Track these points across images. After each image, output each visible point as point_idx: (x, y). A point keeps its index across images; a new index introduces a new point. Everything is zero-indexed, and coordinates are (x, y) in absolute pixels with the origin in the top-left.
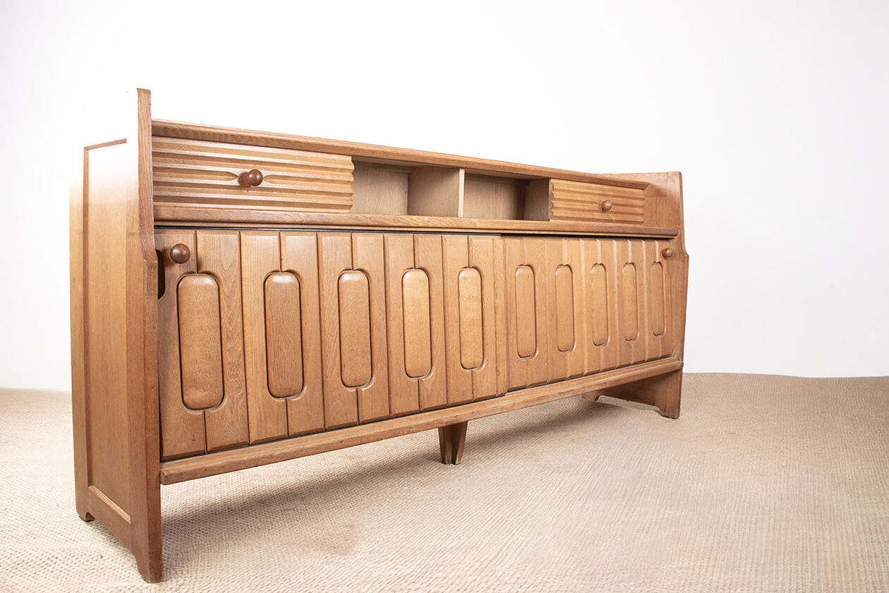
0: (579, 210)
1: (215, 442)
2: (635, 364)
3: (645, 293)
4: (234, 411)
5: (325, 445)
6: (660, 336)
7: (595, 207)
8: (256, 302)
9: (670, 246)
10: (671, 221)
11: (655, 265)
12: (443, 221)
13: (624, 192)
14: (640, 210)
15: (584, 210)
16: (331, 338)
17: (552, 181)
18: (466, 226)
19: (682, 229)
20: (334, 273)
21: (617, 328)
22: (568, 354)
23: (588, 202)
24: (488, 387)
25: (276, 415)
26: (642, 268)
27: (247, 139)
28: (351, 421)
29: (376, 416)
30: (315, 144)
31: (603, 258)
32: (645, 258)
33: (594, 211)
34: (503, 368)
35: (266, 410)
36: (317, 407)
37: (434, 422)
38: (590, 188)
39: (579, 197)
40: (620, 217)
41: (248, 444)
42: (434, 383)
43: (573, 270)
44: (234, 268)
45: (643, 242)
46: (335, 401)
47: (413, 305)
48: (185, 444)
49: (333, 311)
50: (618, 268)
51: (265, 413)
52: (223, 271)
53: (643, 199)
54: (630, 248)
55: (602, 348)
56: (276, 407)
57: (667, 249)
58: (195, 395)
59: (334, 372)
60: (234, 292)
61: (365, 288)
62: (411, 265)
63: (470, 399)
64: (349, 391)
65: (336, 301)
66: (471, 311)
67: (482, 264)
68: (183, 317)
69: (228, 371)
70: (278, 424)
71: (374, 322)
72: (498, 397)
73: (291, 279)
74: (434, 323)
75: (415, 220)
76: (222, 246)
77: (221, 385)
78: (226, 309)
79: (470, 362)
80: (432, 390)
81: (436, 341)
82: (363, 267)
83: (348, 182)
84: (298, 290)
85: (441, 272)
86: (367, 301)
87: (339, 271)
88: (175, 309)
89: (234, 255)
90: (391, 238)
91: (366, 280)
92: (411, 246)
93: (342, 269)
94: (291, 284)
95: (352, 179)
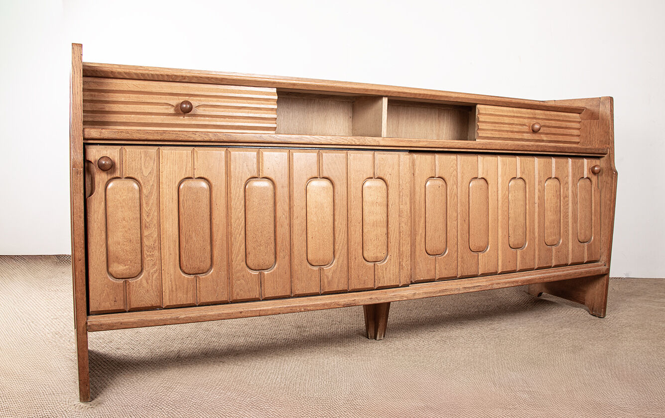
0: (507, 131)
1: (134, 305)
2: (555, 266)
3: (570, 205)
4: (149, 281)
5: (225, 314)
6: (586, 244)
7: (526, 128)
8: (171, 201)
9: (600, 163)
10: (602, 141)
11: (582, 180)
13: (558, 116)
14: (576, 132)
15: (512, 132)
16: (237, 230)
17: (478, 106)
18: (369, 144)
19: (612, 148)
20: (241, 180)
21: (536, 234)
22: (481, 254)
23: (517, 124)
24: (390, 278)
25: (185, 287)
26: (567, 183)
27: (181, 78)
28: (254, 297)
29: (277, 295)
30: (239, 80)
31: (523, 173)
32: (570, 174)
33: (524, 132)
34: (406, 263)
35: (177, 283)
36: (222, 283)
37: (331, 303)
38: (519, 112)
39: (507, 120)
40: (553, 138)
41: (161, 308)
42: (334, 272)
43: (489, 182)
44: (152, 175)
45: (570, 160)
46: (239, 280)
48: (108, 303)
49: (239, 209)
50: (540, 182)
51: (176, 285)
52: (142, 177)
53: (580, 122)
54: (554, 165)
55: (519, 251)
56: (186, 282)
57: (595, 167)
58: (118, 268)
59: (238, 258)
60: (152, 193)
61: (270, 193)
62: (316, 175)
63: (371, 286)
64: (253, 273)
65: (243, 202)
66: (374, 214)
67: (388, 175)
68: (109, 210)
69: (145, 252)
70: (187, 294)
71: (278, 219)
72: (401, 287)
73: (204, 184)
74: (336, 223)
75: (318, 139)
76: (143, 158)
77: (140, 262)
78: (144, 205)
79: (373, 256)
80: (332, 277)
81: (338, 238)
82: (268, 176)
83: (272, 109)
84: (208, 193)
85: (345, 181)
86: (272, 203)
87: (246, 179)
88: (103, 204)
89: (152, 165)
90: (296, 154)
91: (272, 187)
92: (316, 159)
93: (249, 177)
94: (202, 187)
95: (276, 107)
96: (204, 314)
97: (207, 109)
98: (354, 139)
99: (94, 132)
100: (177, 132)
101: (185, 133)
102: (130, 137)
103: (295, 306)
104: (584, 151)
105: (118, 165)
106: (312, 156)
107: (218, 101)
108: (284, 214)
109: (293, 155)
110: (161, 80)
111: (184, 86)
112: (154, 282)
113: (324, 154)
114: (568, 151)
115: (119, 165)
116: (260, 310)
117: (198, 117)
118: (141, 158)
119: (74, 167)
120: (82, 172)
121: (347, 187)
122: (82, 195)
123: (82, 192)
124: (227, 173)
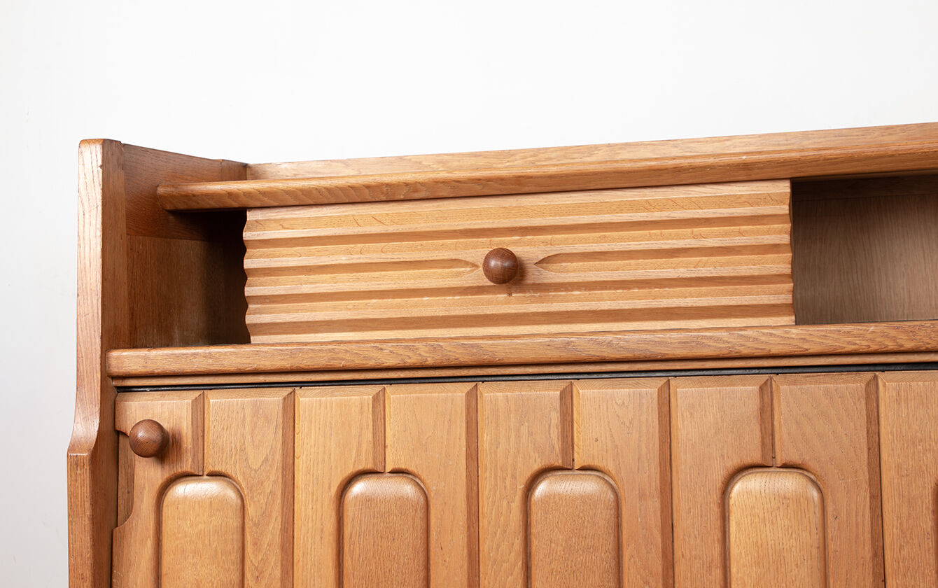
8: (318, 538)
12: (859, 336)
20: (514, 477)
30: (567, 175)
44: (271, 466)
47: (758, 564)
52: (247, 470)
60: (270, 516)
61: (604, 517)
62: (756, 457)
65: (518, 543)
68: (167, 560)
73: (406, 489)
75: (755, 339)
76: (248, 421)
78: (249, 548)
82: (595, 463)
83: (774, 248)
84: (420, 514)
85: (864, 476)
86: (611, 545)
87: (528, 474)
88: (149, 544)
89: (271, 438)
90: (686, 391)
91: (611, 496)
92: (753, 404)
93: (537, 466)
94: (401, 500)
95: (785, 239)
97: (575, 264)
98: (893, 333)
99: (129, 360)
100: (330, 347)
101: (354, 346)
102: (216, 368)
105: (187, 441)
106: (745, 391)
107: (604, 239)
109: (676, 393)
110: (370, 199)
111: (507, 205)
113: (783, 387)
115: (190, 440)
117: (548, 291)
118: (244, 420)
119: (71, 449)
120: (87, 462)
121: (872, 497)
122: (87, 522)
123: (88, 513)
124: (473, 456)
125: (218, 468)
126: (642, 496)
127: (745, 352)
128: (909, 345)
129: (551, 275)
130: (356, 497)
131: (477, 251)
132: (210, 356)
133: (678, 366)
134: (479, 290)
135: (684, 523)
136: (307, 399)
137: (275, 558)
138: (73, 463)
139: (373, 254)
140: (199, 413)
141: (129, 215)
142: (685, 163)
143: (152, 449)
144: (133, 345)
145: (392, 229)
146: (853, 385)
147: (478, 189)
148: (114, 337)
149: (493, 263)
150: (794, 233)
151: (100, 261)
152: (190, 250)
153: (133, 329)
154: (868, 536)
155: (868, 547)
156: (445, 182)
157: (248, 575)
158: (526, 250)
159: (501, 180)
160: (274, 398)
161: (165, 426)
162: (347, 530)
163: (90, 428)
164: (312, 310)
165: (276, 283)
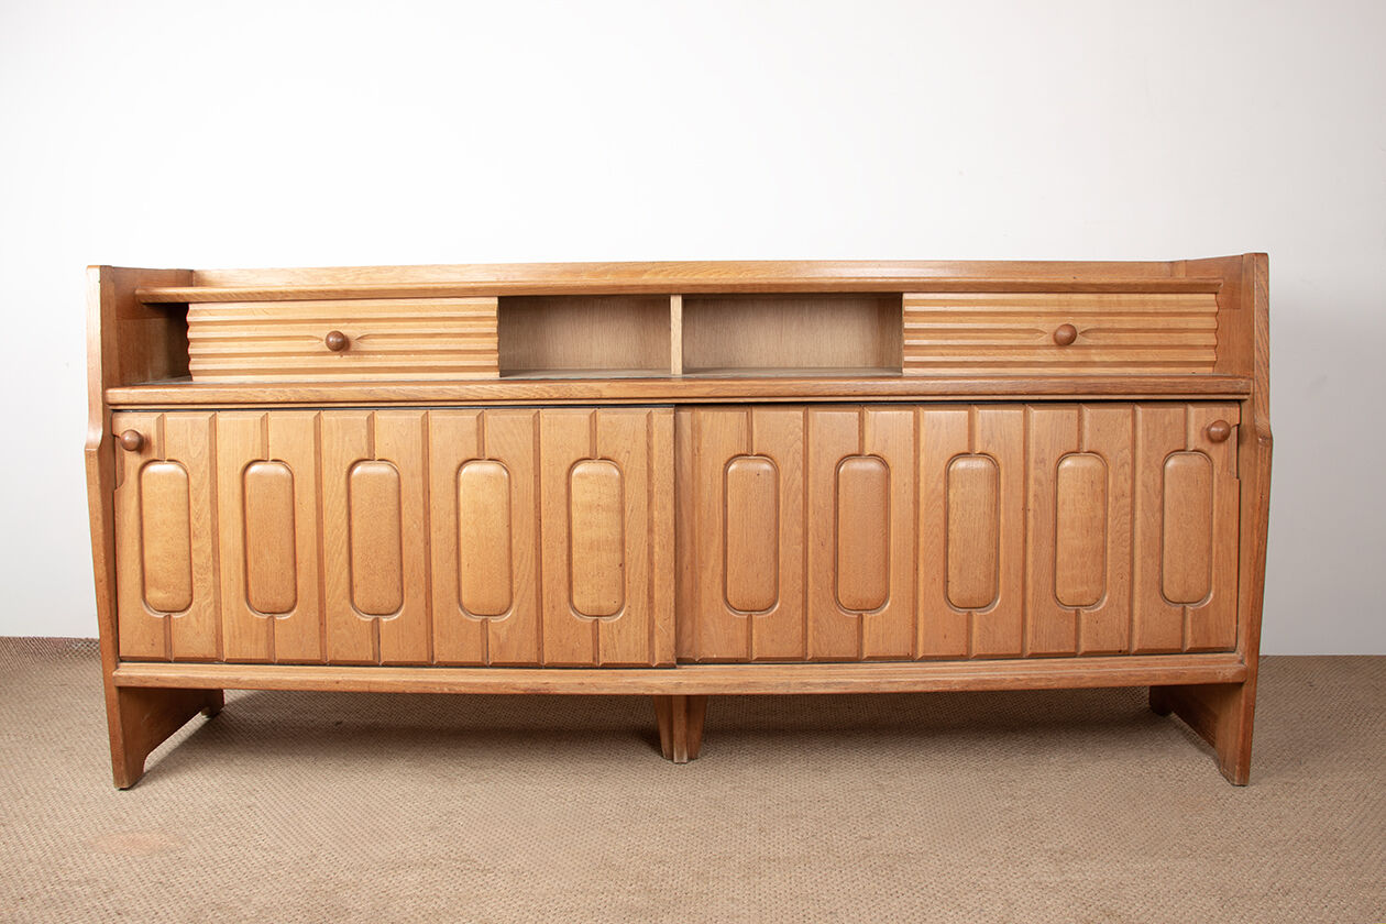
0: (987, 347)
1: (179, 652)
2: (1088, 655)
4: (200, 619)
7: (1041, 338)
8: (231, 497)
11: (1178, 458)
12: (530, 390)
14: (1202, 339)
15: (1000, 348)
16: (335, 547)
18: (581, 396)
22: (868, 616)
23: (1013, 330)
24: (629, 651)
25: (254, 632)
26: (1127, 463)
29: (403, 659)
31: (987, 442)
32: (1138, 444)
33: (1036, 347)
34: (666, 624)
35: (242, 626)
36: (310, 632)
38: (1028, 303)
40: (1127, 356)
42: (511, 629)
43: (891, 465)
44: (203, 457)
45: (1140, 411)
46: (339, 629)
47: (474, 512)
48: (143, 646)
49: (337, 513)
51: (240, 628)
52: (189, 459)
53: (1215, 315)
54: (1085, 424)
55: (976, 615)
56: (254, 624)
57: (1212, 425)
58: (158, 596)
59: (338, 592)
60: (203, 485)
61: (392, 486)
62: (475, 455)
63: (587, 661)
64: (363, 619)
65: (344, 500)
66: (594, 526)
67: (623, 455)
68: (145, 508)
69: (194, 573)
70: (257, 644)
71: (404, 531)
72: (656, 668)
73: (282, 470)
74: (514, 541)
75: (474, 391)
76: (189, 431)
77: (187, 588)
78: (192, 503)
79: (590, 604)
80: (508, 639)
81: (518, 568)
82: (387, 458)
83: (488, 335)
84: (289, 484)
85: (531, 465)
86: (395, 503)
87: (349, 463)
88: (135, 499)
89: (203, 440)
90: (436, 417)
91: (395, 474)
92: (472, 426)
93: (354, 459)
94: (278, 476)
95: (495, 330)
96: (279, 678)
97: (377, 340)
99: (119, 395)
102: (169, 400)
103: (433, 683)
104: (1168, 390)
105: (154, 442)
106: (469, 417)
107: (395, 327)
108: (415, 522)
109: (431, 419)
110: (260, 300)
112: (207, 620)
113: (490, 417)
114: (1113, 391)
115: (156, 440)
116: (370, 682)
117: (364, 355)
118: (187, 431)
119: (87, 446)
120: (96, 454)
121: (535, 476)
122: (98, 487)
123: (98, 482)
124: (318, 452)
125: (172, 457)
126: (413, 475)
127: (470, 398)
128: (556, 396)
129: (365, 346)
130: (253, 475)
131: (324, 331)
132: (166, 393)
133: (432, 404)
134: (324, 353)
135: (435, 490)
136: (222, 417)
137: (207, 507)
138: (88, 455)
139: (263, 331)
140: (161, 424)
141: (118, 309)
142: (440, 286)
143: (133, 447)
144: (123, 385)
145: (273, 317)
146: (528, 414)
147: (323, 296)
148: (109, 381)
149: (331, 339)
150: (499, 327)
151: (99, 338)
152: (158, 324)
153: (122, 375)
154: (532, 497)
155: (532, 503)
156: (304, 292)
157: (192, 518)
158: (349, 331)
159: (336, 292)
160: (204, 417)
161: (141, 433)
162: (248, 494)
163: (97, 436)
164: (228, 362)
165: (206, 347)
